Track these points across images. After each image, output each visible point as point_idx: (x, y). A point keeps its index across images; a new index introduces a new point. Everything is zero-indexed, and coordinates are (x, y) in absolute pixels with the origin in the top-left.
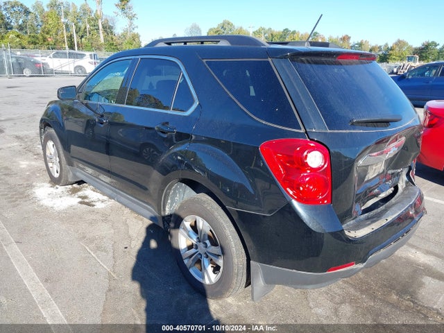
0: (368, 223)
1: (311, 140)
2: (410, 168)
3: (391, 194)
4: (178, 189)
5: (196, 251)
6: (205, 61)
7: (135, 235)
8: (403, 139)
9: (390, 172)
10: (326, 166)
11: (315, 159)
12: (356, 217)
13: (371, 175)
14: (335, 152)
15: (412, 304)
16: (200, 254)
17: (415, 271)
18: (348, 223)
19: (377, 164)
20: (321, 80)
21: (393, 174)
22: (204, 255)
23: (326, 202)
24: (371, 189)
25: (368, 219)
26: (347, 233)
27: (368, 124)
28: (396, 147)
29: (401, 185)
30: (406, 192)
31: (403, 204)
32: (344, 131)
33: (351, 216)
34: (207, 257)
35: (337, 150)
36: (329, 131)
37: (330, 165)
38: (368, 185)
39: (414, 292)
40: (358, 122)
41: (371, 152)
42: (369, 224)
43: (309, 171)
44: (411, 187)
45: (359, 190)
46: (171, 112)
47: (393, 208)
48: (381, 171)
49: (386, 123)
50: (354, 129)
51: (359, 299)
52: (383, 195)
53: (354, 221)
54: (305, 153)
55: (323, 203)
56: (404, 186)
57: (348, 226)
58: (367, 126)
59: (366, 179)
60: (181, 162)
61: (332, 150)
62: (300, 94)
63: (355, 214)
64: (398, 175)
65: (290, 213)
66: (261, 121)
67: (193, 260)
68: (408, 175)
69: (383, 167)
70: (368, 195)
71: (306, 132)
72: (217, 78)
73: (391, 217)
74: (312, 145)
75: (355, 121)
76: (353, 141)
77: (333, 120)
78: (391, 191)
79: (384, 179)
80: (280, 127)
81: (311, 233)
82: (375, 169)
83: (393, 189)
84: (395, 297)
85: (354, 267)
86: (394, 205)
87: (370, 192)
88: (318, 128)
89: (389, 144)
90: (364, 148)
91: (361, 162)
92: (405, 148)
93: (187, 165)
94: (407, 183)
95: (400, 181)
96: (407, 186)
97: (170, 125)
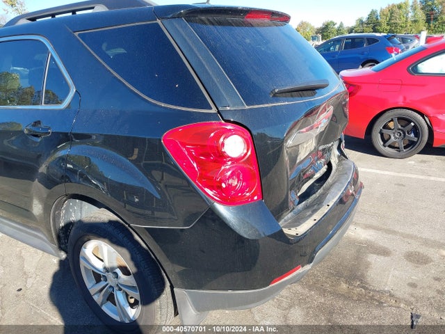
0: (308, 214)
1: (226, 121)
2: (340, 141)
3: (326, 173)
4: (72, 207)
5: (106, 283)
6: (76, 34)
7: (33, 271)
8: (331, 108)
9: (321, 148)
10: (249, 153)
11: (235, 146)
12: (294, 209)
13: (302, 155)
14: (258, 133)
15: (363, 290)
16: (111, 287)
17: (358, 251)
18: (286, 218)
19: (307, 142)
20: (229, 43)
21: (324, 150)
22: (116, 288)
23: (256, 198)
24: (304, 172)
25: (307, 208)
26: (286, 231)
27: (293, 93)
28: (325, 118)
29: (334, 161)
30: (341, 168)
31: (341, 183)
32: (266, 105)
33: (287, 208)
34: (120, 289)
35: (260, 131)
36: (247, 107)
37: (255, 150)
38: (301, 167)
39: (363, 275)
40: (281, 93)
41: (300, 128)
42: (310, 216)
43: (229, 163)
44: (344, 162)
45: (292, 175)
46: (43, 107)
47: (332, 190)
48: (313, 148)
49: (312, 90)
50: (277, 102)
51: (308, 297)
52: (318, 175)
53: (292, 213)
54: (221, 140)
55: (253, 200)
56: (337, 161)
57: (285, 221)
58: (292, 96)
59: (298, 161)
60: (73, 171)
61: (254, 133)
62: (204, 63)
63: (291, 205)
64: (329, 150)
65: (214, 221)
66: (159, 103)
67: (103, 295)
68: (339, 148)
69: (314, 144)
70: (302, 178)
71: (219, 112)
72: (94, 54)
73: (332, 200)
74: (229, 127)
75: (277, 91)
76: (278, 117)
77: (250, 93)
78: (324, 169)
79: (316, 158)
80: (184, 109)
81: (243, 242)
82: (307, 147)
83: (326, 166)
84: (344, 286)
85: (300, 270)
86: (331, 185)
87: (304, 174)
88: (233, 104)
89: (319, 116)
90: (292, 123)
91: (290, 143)
92: (334, 119)
93: (81, 175)
94: (339, 157)
95: (332, 157)
96: (339, 161)
97: (43, 125)
